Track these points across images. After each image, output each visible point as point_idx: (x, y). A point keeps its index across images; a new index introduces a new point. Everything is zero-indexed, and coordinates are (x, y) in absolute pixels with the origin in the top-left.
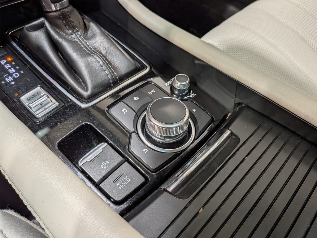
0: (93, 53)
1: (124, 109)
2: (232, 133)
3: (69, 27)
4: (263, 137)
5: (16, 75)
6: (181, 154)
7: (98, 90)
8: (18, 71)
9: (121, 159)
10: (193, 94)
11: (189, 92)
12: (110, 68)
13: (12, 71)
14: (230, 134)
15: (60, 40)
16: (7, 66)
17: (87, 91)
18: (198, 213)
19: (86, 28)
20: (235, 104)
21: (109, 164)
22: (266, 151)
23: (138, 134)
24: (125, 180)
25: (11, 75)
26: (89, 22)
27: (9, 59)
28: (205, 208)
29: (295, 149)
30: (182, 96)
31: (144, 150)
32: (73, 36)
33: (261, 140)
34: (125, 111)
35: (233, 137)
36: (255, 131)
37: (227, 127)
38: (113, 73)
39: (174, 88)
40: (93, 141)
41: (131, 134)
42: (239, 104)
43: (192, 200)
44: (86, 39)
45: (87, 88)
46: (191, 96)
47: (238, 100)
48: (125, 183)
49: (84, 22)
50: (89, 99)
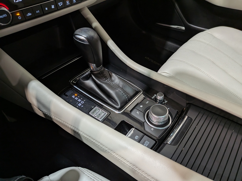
0: (117, 88)
1: (137, 112)
2: (188, 117)
3: (104, 77)
4: (202, 117)
5: (83, 102)
6: (168, 129)
7: (123, 104)
8: (82, 100)
9: (142, 134)
10: (166, 101)
11: (164, 100)
12: (126, 94)
13: (79, 100)
14: (187, 117)
15: (102, 84)
16: (76, 98)
17: (118, 106)
18: (182, 150)
19: (111, 76)
20: (186, 104)
21: (138, 137)
22: (204, 122)
23: (146, 122)
24: (147, 143)
25: (80, 102)
26: (112, 73)
27: (76, 95)
28: (184, 148)
29: (216, 120)
30: (161, 102)
31: (152, 129)
32: (106, 81)
33: (201, 118)
34: (138, 113)
35: (189, 118)
36: (198, 115)
37: (186, 114)
38: (128, 96)
39: (157, 99)
40: (126, 128)
41: (144, 123)
42: (188, 103)
43: (179, 146)
44: (112, 82)
45: (118, 104)
46: (166, 102)
47: (188, 102)
48: (147, 144)
49: (109, 73)
50: (120, 109)
